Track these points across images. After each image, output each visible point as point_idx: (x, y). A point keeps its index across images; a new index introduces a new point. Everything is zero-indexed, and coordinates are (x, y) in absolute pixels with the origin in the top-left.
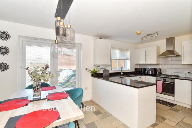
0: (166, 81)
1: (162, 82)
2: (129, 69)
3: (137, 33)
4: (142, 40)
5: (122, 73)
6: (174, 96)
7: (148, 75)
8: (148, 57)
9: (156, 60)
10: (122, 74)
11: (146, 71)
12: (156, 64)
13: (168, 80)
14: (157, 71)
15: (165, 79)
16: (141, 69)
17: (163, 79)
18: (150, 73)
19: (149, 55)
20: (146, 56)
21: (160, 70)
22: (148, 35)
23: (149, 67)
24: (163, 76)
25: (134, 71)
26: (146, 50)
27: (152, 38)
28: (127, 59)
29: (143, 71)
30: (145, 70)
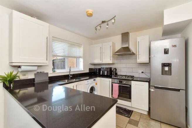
0: (123, 83)
1: (119, 85)
2: (82, 70)
3: (87, 12)
4: (96, 29)
5: (71, 75)
6: (131, 101)
7: (103, 76)
8: (103, 54)
9: (111, 58)
10: (71, 77)
11: (101, 71)
12: (112, 63)
13: (125, 82)
14: (113, 71)
15: (122, 81)
16: (96, 69)
17: (120, 81)
18: (106, 75)
19: (104, 53)
20: (101, 53)
21: (116, 69)
22: (103, 22)
23: (105, 67)
24: (119, 77)
25: (88, 71)
26: (101, 47)
27: (107, 26)
28: (80, 57)
29: (98, 71)
30: (100, 69)
